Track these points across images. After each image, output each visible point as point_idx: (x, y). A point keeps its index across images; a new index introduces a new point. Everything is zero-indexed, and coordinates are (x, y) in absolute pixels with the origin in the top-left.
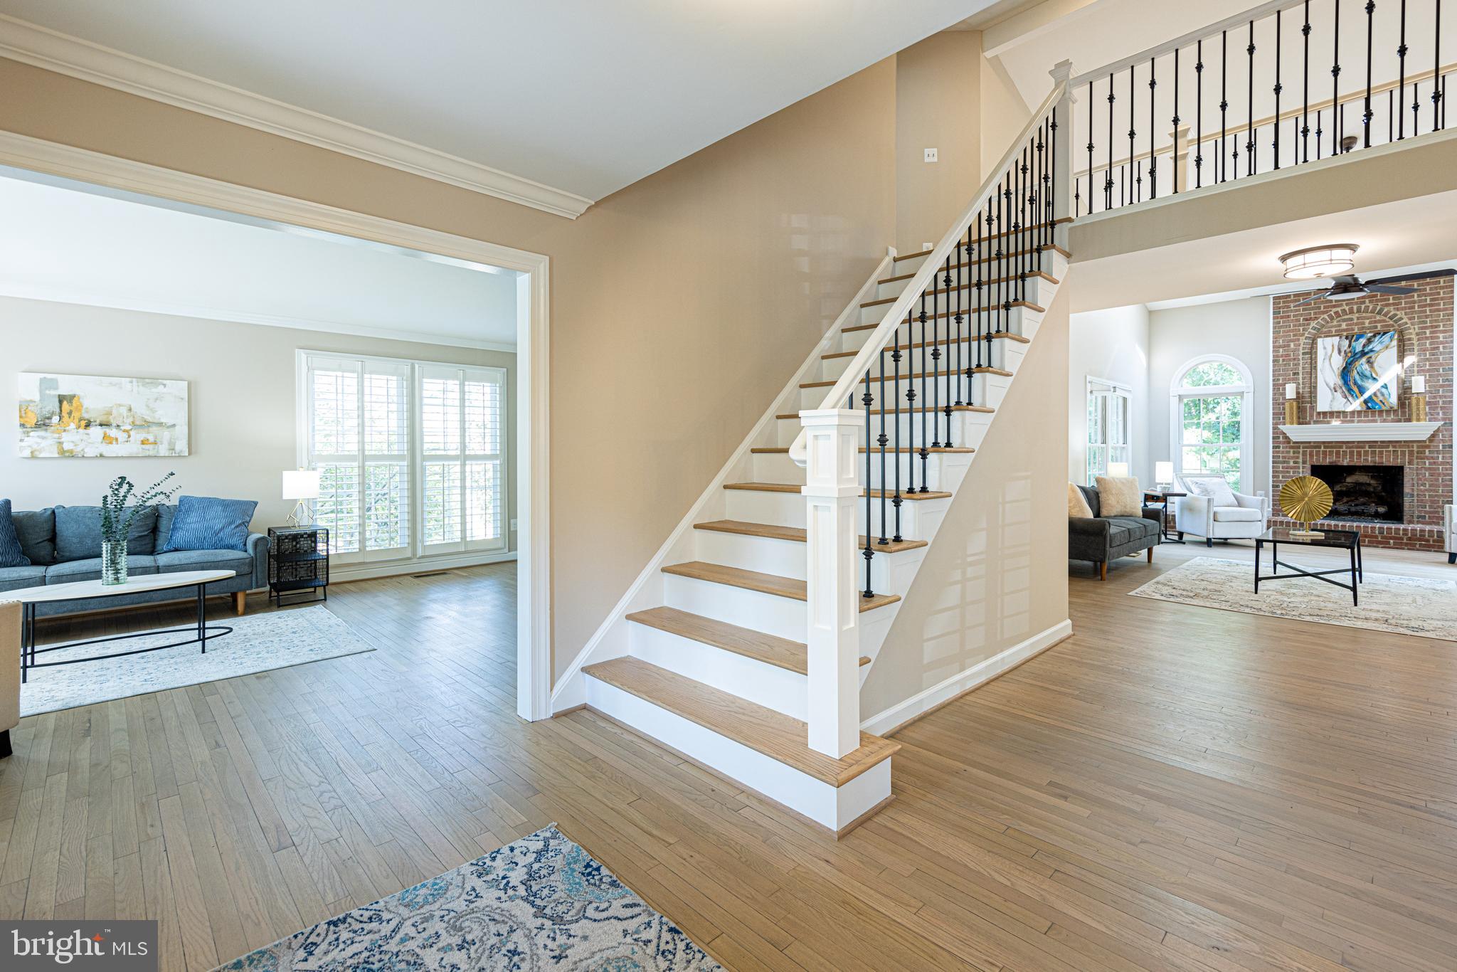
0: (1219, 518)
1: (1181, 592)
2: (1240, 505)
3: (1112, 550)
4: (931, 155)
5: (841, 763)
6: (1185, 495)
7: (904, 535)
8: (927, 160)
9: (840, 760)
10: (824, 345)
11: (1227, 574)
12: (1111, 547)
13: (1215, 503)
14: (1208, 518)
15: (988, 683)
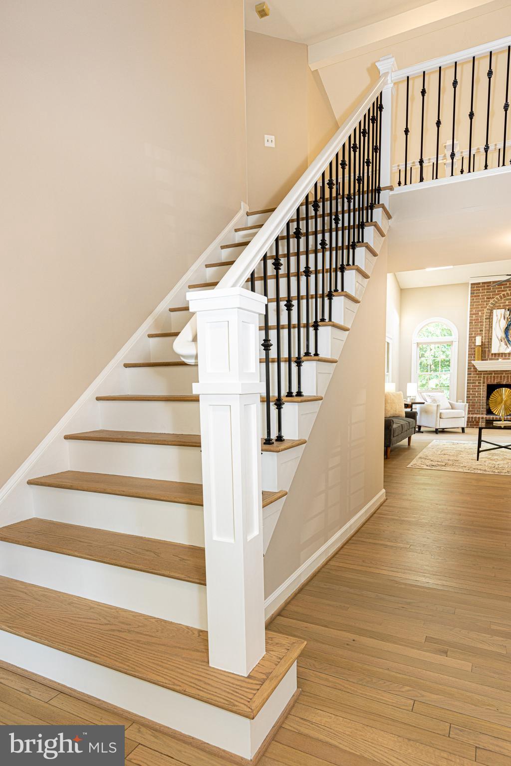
0: (443, 416)
1: (436, 463)
2: (452, 409)
3: (395, 438)
4: (270, 141)
5: (251, 681)
6: (423, 403)
7: (286, 435)
8: (267, 144)
9: (249, 677)
10: (190, 276)
11: (455, 450)
12: (393, 437)
13: (441, 408)
14: (437, 417)
15: (342, 547)
